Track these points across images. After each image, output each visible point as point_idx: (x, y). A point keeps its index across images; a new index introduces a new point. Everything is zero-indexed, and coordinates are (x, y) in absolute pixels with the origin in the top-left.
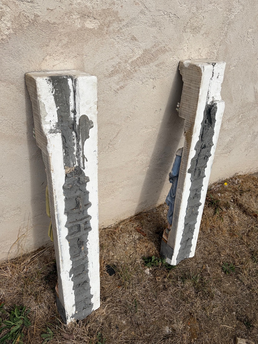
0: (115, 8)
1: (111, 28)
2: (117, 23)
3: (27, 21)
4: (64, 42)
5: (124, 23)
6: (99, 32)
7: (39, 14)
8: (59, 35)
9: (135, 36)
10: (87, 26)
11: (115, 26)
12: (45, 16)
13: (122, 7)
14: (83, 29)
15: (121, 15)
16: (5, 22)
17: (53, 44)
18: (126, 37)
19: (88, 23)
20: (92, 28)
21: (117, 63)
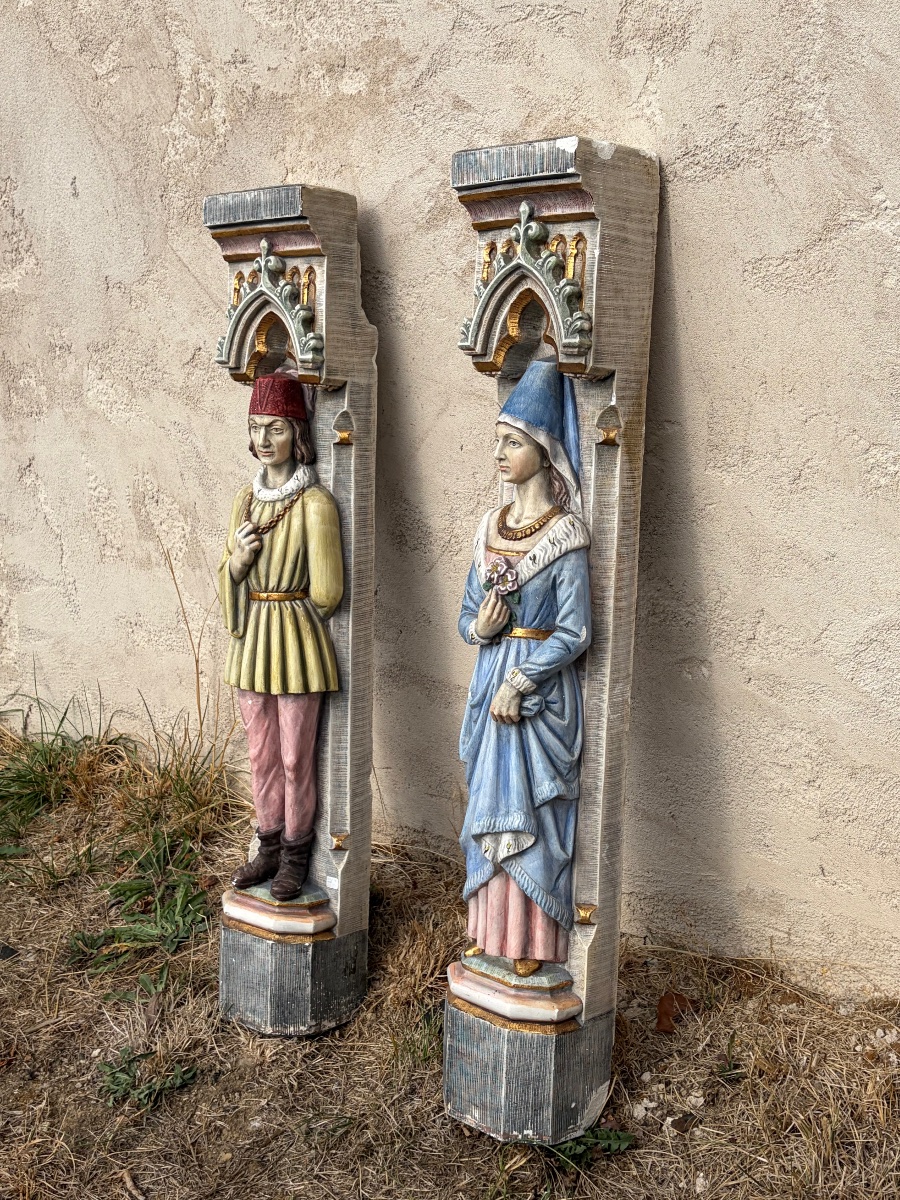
0: (390, 33)
1: (395, 86)
2: (404, 69)
3: (244, 101)
4: (309, 137)
5: (421, 66)
6: (371, 103)
7: (259, 82)
8: (297, 121)
9: (462, 97)
10: (345, 91)
11: (402, 78)
12: (269, 85)
13: (403, 25)
14: (339, 98)
15: (408, 46)
16: (217, 109)
17: (292, 144)
18: (439, 102)
19: (346, 84)
20: (354, 92)
21: (438, 183)
